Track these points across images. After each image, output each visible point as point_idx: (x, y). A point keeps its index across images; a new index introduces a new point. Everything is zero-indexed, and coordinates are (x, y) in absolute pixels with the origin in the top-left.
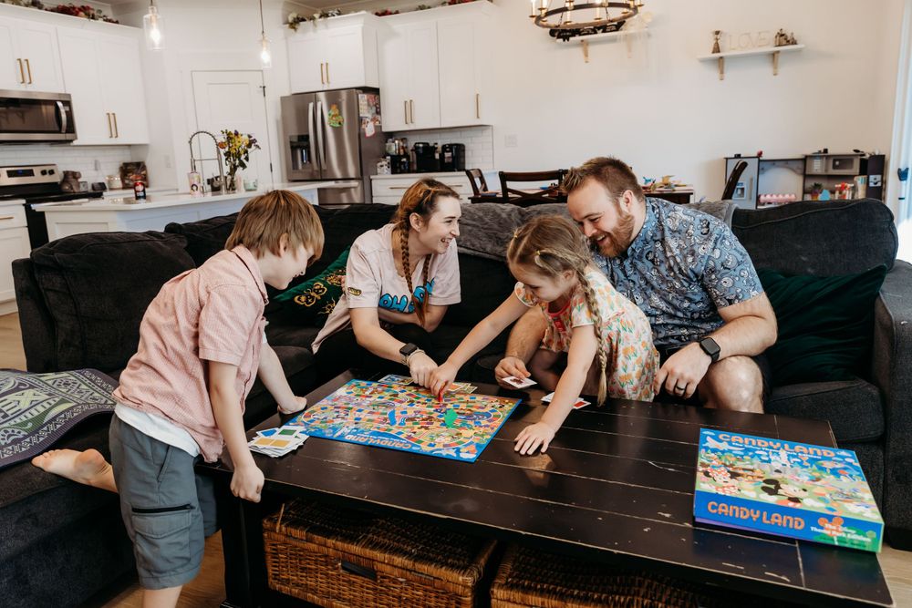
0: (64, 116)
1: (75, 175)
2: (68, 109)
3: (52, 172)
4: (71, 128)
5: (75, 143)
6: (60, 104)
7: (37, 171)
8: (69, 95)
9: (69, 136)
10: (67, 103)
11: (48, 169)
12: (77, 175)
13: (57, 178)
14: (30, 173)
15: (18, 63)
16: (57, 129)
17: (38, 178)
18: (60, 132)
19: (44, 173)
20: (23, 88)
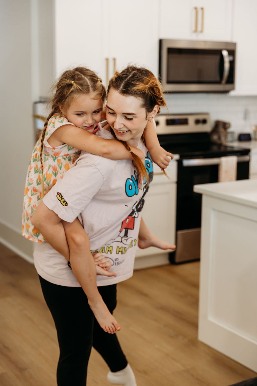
0: (227, 66)
1: (225, 125)
2: (231, 58)
3: (204, 122)
4: (231, 80)
5: (232, 93)
6: (225, 53)
7: (191, 120)
8: (235, 44)
9: (228, 87)
10: (232, 53)
11: (201, 117)
12: (227, 126)
13: (207, 128)
14: (184, 122)
15: (194, 12)
16: (218, 79)
17: (191, 128)
18: (219, 82)
19: (197, 122)
20: (194, 37)
